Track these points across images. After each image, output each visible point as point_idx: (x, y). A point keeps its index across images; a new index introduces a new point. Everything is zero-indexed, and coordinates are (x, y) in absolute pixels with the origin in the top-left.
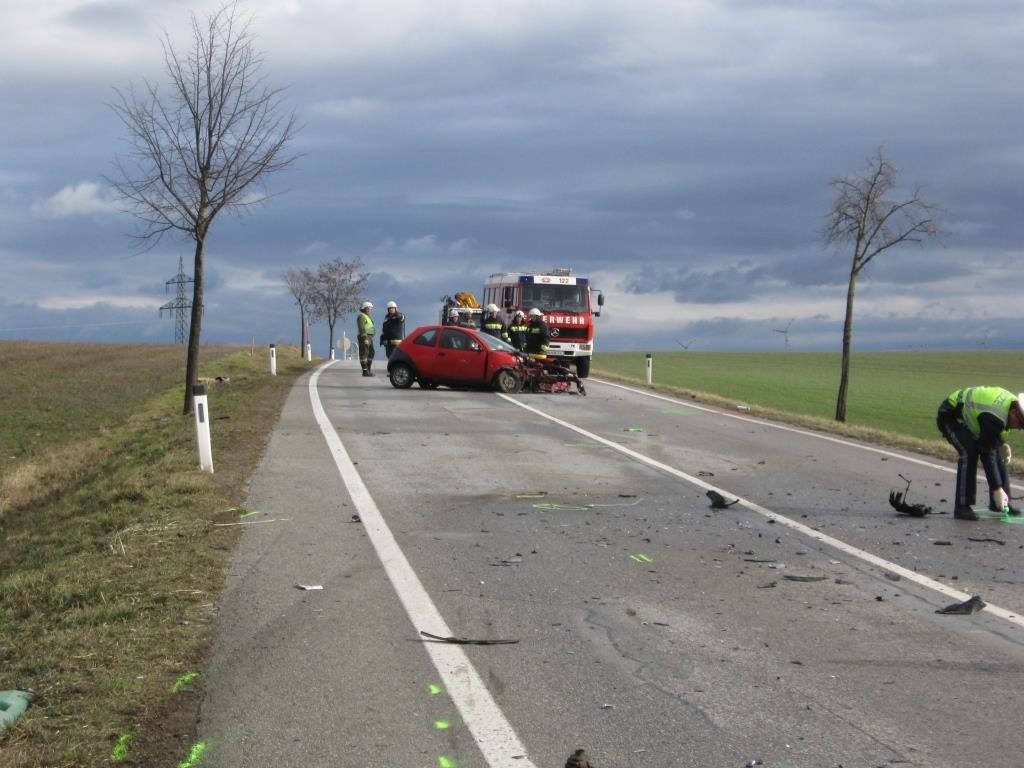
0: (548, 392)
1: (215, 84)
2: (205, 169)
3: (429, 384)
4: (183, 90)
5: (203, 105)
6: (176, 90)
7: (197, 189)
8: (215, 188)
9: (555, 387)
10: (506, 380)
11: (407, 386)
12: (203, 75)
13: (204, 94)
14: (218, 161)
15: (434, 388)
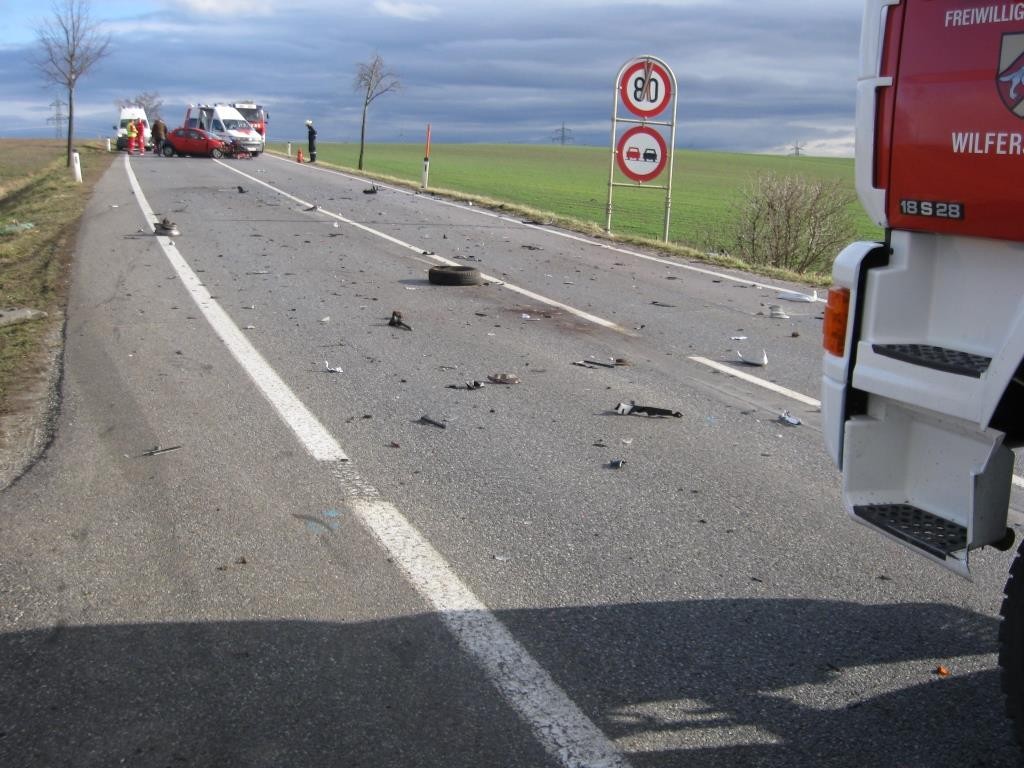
0: (236, 158)
1: (75, 18)
2: (72, 56)
3: (182, 154)
4: (60, 21)
5: (69, 27)
6: (57, 20)
7: (68, 65)
8: (76, 64)
9: (239, 157)
10: (216, 153)
11: (171, 156)
12: (69, 13)
13: (70, 22)
14: (78, 52)
15: (184, 156)
